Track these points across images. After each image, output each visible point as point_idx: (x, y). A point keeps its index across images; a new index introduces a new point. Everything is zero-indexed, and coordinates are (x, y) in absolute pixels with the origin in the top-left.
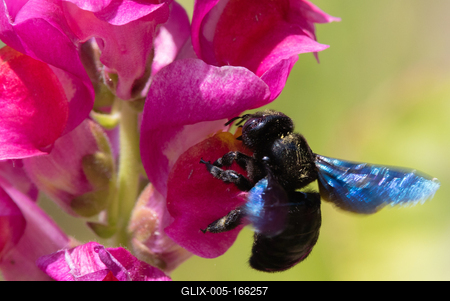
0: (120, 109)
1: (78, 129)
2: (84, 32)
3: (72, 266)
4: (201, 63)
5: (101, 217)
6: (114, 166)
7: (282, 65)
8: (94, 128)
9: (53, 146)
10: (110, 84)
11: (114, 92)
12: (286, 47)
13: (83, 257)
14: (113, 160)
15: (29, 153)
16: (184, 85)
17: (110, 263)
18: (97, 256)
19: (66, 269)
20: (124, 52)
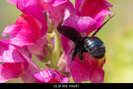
0: (55, 32)
1: (43, 37)
2: (45, 9)
3: (42, 75)
4: (77, 17)
5: (49, 63)
6: (53, 48)
7: (101, 17)
8: (47, 37)
9: (36, 42)
10: (52, 24)
11: (53, 27)
12: (102, 13)
13: (45, 73)
14: (53, 46)
15: (30, 43)
16: (73, 23)
17: (53, 73)
18: (49, 72)
19: (40, 76)
20: (56, 15)
